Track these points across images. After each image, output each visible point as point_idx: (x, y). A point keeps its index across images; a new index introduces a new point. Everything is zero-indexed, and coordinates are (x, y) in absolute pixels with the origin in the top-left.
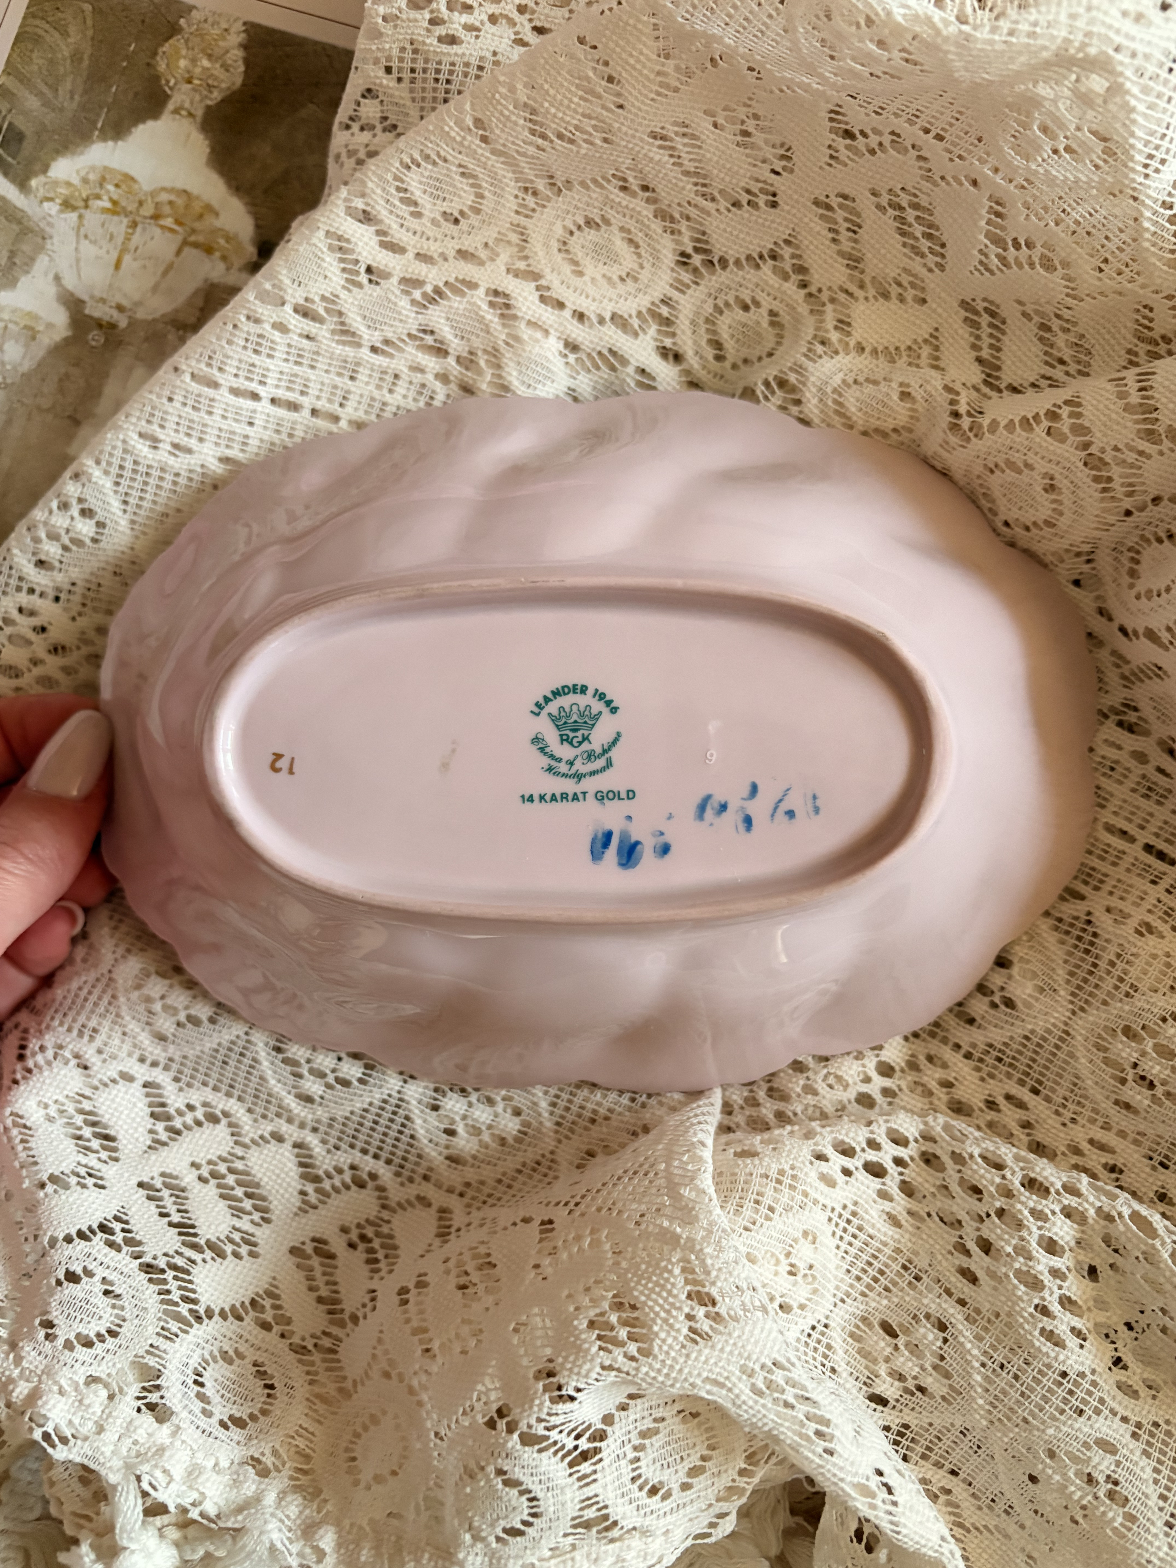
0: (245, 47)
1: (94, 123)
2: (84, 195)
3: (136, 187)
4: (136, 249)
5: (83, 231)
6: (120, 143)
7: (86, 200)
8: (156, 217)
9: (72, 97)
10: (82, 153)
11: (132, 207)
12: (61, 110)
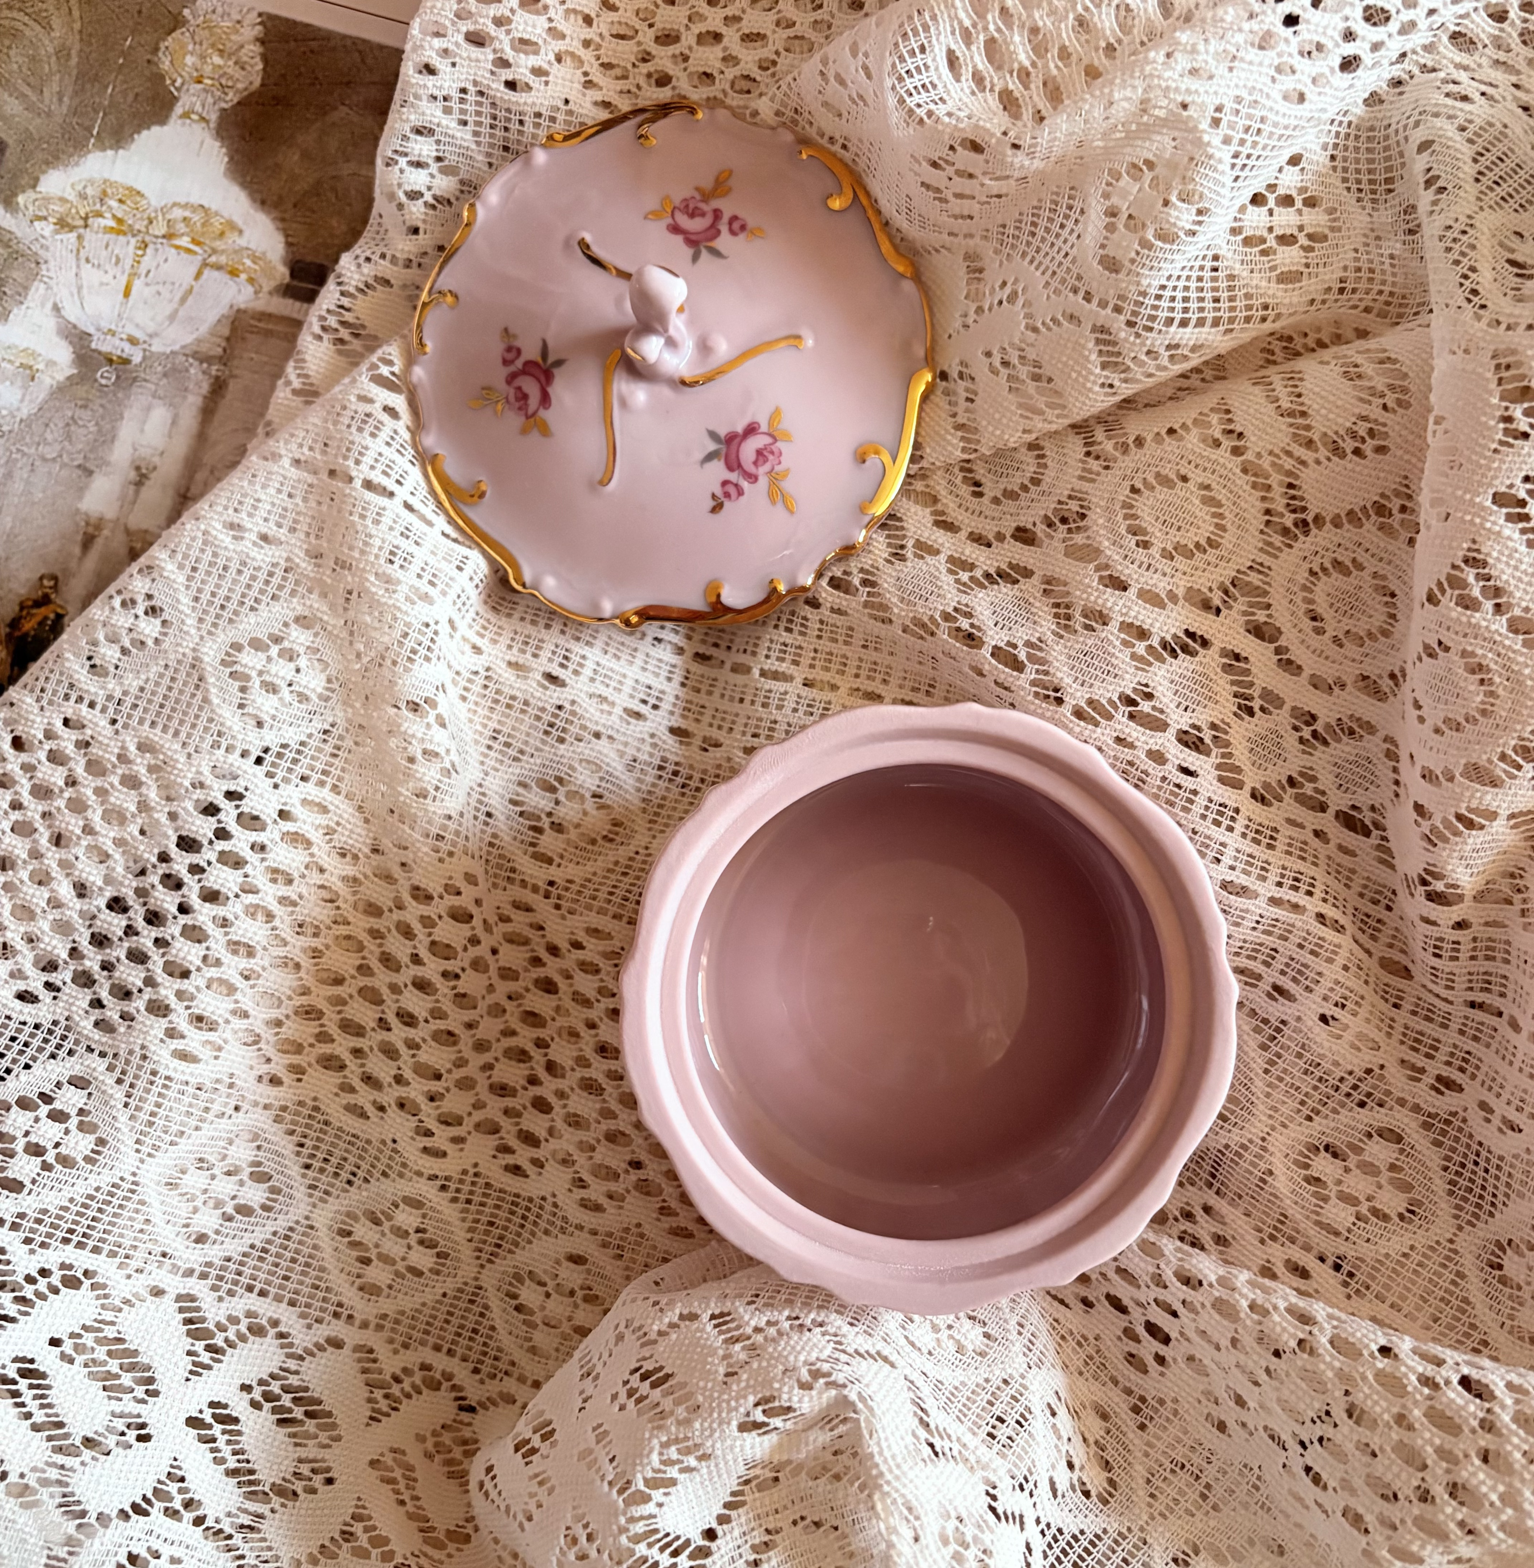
0: (262, 42)
1: (89, 132)
2: (83, 212)
3: (143, 202)
4: (148, 272)
5: (83, 254)
6: (121, 152)
7: (85, 219)
8: (168, 237)
9: (60, 100)
10: (77, 164)
11: (140, 225)
12: (49, 114)
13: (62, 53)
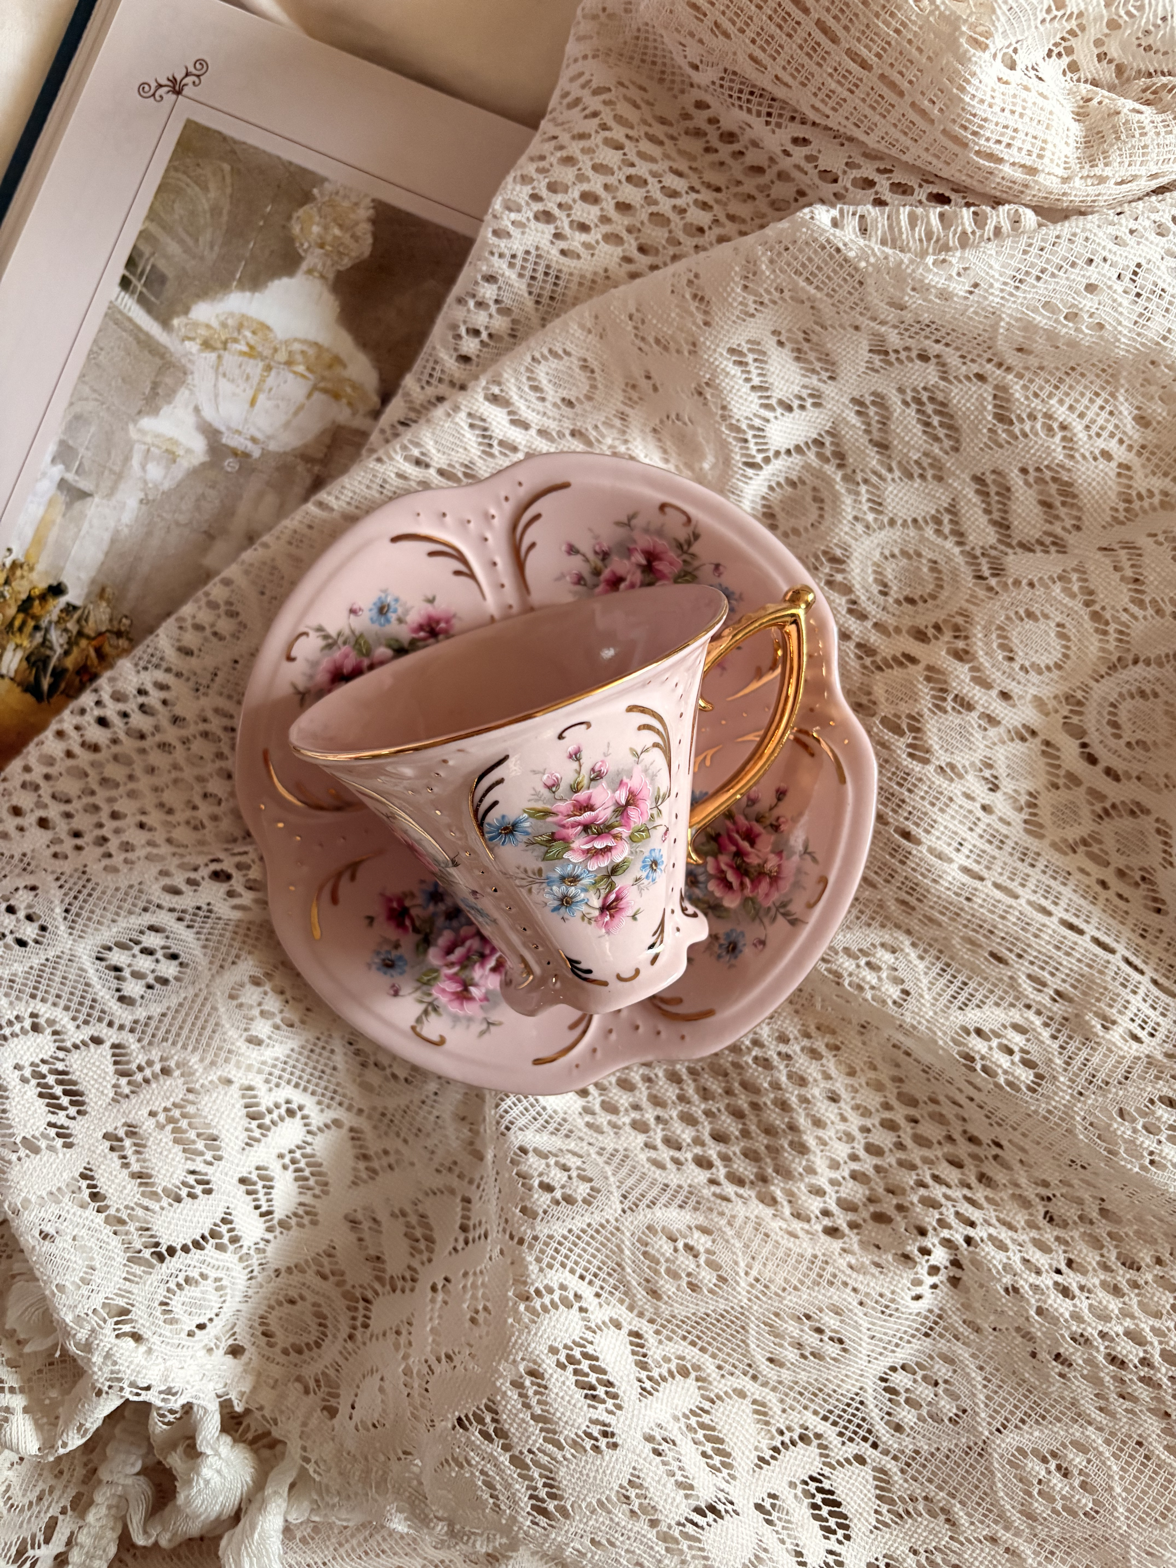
0: (374, 221)
1: (233, 274)
2: (223, 338)
3: (271, 335)
4: (270, 390)
5: (221, 370)
6: (257, 295)
7: (225, 343)
8: (289, 363)
9: (212, 248)
10: (221, 300)
11: (267, 352)
12: (202, 258)
13: (215, 211)
